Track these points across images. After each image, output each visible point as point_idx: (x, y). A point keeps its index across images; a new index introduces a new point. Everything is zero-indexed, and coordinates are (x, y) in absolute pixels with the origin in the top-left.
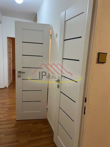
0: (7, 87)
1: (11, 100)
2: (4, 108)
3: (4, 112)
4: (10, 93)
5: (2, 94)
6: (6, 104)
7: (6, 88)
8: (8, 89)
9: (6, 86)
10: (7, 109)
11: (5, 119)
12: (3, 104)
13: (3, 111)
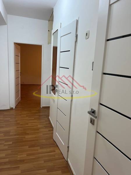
0: (14, 108)
1: (18, 128)
2: (7, 140)
3: (6, 147)
4: (16, 116)
5: (6, 118)
6: (11, 134)
7: (12, 109)
8: (14, 111)
9: (12, 107)
10: (11, 143)
11: (7, 160)
12: (7, 133)
13: (5, 145)
